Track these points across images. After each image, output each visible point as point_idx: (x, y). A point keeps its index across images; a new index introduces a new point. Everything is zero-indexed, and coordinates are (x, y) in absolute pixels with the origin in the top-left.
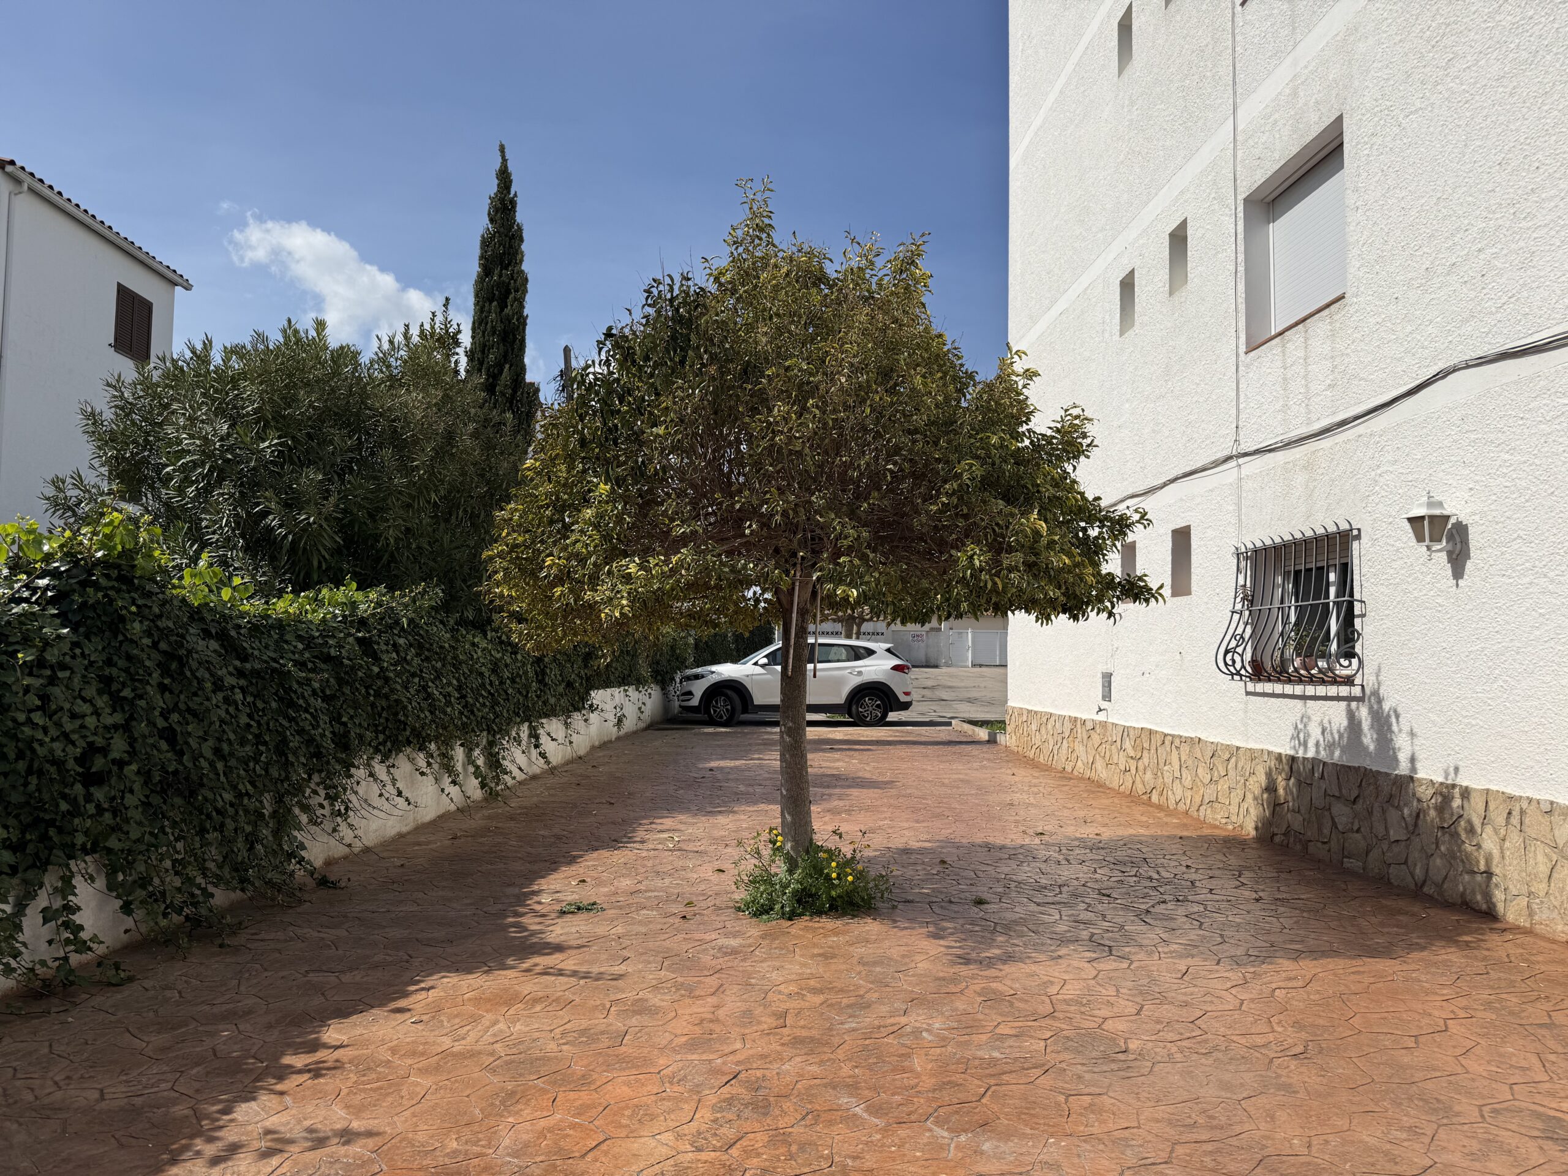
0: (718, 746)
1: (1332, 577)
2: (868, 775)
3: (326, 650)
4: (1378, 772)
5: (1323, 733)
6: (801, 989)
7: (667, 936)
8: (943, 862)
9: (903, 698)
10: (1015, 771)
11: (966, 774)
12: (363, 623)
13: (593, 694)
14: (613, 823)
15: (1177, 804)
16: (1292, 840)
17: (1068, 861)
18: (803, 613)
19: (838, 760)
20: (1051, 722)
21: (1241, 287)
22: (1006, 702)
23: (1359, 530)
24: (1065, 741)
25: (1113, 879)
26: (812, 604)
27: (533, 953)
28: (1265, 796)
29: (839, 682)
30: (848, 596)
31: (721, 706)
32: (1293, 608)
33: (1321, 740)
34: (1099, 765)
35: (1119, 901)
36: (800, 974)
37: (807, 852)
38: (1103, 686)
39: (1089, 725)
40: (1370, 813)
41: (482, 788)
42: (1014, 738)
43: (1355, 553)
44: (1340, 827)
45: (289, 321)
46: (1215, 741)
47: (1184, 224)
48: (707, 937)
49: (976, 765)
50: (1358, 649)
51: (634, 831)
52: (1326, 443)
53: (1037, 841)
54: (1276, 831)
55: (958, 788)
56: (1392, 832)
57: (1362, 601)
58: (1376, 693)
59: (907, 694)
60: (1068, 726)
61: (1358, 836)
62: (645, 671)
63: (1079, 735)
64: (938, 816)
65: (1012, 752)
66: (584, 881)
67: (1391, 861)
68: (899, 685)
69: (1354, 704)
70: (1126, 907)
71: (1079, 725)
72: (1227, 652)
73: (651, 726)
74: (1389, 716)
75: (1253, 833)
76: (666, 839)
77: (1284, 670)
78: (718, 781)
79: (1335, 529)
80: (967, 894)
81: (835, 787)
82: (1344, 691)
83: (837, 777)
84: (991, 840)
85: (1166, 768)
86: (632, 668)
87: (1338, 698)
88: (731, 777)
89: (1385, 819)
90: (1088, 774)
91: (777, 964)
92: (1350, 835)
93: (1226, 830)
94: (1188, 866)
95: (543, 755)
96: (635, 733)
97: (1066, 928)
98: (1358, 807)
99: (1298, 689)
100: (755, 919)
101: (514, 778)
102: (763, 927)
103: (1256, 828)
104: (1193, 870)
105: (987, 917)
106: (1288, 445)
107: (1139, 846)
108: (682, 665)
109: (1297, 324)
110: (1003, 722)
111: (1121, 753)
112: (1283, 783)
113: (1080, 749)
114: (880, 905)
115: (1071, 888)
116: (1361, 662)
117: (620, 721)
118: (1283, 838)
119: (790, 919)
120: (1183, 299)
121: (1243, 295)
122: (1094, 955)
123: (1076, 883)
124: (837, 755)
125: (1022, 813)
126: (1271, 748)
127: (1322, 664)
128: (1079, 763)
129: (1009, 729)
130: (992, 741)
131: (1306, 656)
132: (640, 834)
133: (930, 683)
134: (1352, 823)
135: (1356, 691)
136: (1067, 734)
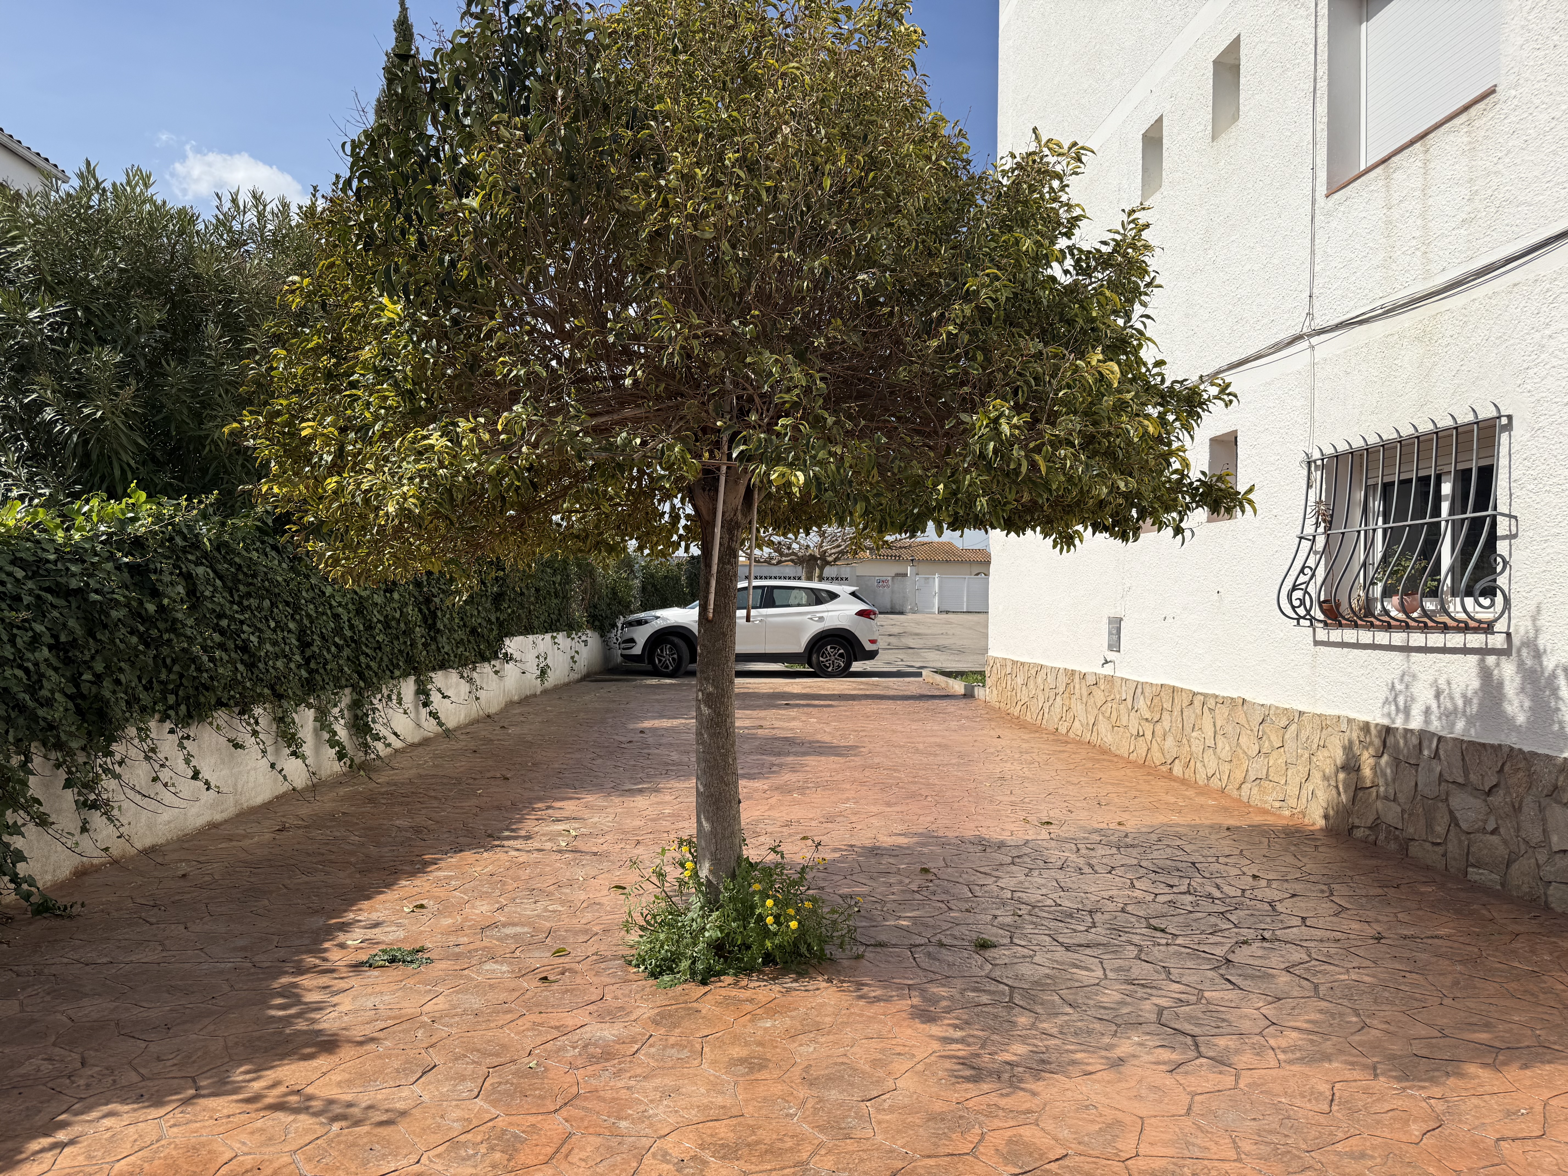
0: (658, 701)
1: (1446, 488)
2: (827, 738)
3: (63, 580)
4: (1534, 754)
5: (1438, 696)
6: (702, 1147)
7: (509, 1017)
8: (925, 871)
9: (869, 647)
10: (999, 732)
11: (943, 737)
12: (138, 544)
13: (507, 641)
14: (499, 808)
15: (1209, 779)
16: (1382, 836)
17: (1092, 867)
18: (731, 527)
19: (794, 719)
20: (1042, 674)
21: (1322, 108)
22: (986, 650)
23: (1510, 417)
24: (1058, 698)
25: (1160, 899)
26: (745, 515)
27: (283, 1056)
28: (1342, 776)
29: (797, 628)
30: (789, 484)
31: (666, 655)
32: (1380, 532)
33: (1434, 706)
34: (1103, 727)
35: (1179, 941)
36: (707, 1107)
37: (733, 877)
38: (1110, 633)
39: (1091, 680)
40: (1517, 809)
41: (340, 760)
42: (995, 692)
43: (1504, 450)
44: (1464, 826)
45: (88, 163)
46: (1268, 702)
47: (1235, 45)
48: (570, 1021)
49: (954, 724)
50: (1502, 581)
51: (520, 821)
52: (1456, 301)
53: (1044, 835)
54: (1357, 822)
55: (936, 755)
56: (1555, 839)
57: (1510, 516)
58: (1531, 644)
59: (873, 642)
60: (1063, 680)
61: (1494, 839)
62: (578, 613)
63: (1077, 691)
64: (913, 796)
65: (993, 709)
66: (422, 906)
67: (1552, 878)
68: (863, 632)
69: (1491, 660)
70: (1195, 953)
71: (1077, 680)
72: (1294, 588)
73: (589, 677)
74: (1553, 676)
75: (1321, 823)
76: (560, 834)
77: (1369, 612)
78: (648, 747)
79: (1470, 418)
80: (964, 929)
81: (788, 754)
82: (1475, 640)
83: (789, 741)
84: (985, 833)
85: (1194, 734)
86: (562, 610)
87: (1465, 651)
88: (664, 741)
89: (1544, 820)
90: (1087, 737)
91: (669, 1082)
92: (1480, 836)
93: (1280, 816)
94: (1255, 877)
95: (434, 715)
96: (567, 684)
97: (1118, 997)
98: (1496, 799)
99: (1398, 638)
100: (652, 981)
101: (389, 745)
102: (660, 999)
103: (1326, 817)
104: (1263, 883)
105: (996, 974)
106: (1390, 311)
107: (1179, 842)
108: (627, 609)
109: (1412, 143)
110: (982, 673)
111: (1133, 713)
112: (1372, 761)
113: (1078, 708)
114: (838, 953)
115: (1107, 916)
116: (1507, 601)
117: (543, 673)
118: (1367, 832)
119: (704, 983)
120: (1232, 141)
121: (1325, 120)
122: (1175, 1056)
123: (1111, 906)
124: (793, 712)
125: (1016, 791)
126: (1352, 715)
127: (1430, 605)
128: (1077, 723)
129: (989, 682)
130: (969, 695)
131: (1405, 593)
132: (529, 825)
133: (895, 630)
134: (1485, 821)
135: (1497, 641)
136: (1061, 690)
